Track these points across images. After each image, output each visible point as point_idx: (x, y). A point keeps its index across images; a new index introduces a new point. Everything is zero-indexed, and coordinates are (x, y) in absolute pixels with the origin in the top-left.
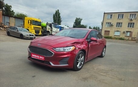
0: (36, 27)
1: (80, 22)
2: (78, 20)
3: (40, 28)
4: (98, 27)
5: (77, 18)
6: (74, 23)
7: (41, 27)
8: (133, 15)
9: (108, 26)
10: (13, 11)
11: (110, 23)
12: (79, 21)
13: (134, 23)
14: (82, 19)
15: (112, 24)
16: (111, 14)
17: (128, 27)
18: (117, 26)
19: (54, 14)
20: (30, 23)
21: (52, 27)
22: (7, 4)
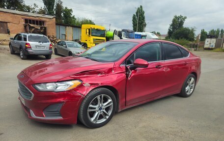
0: (97, 39)
1: (181, 23)
2: (179, 19)
3: (103, 40)
4: (220, 30)
5: (176, 17)
6: (171, 26)
7: (105, 38)
10: (73, 17)
14: (186, 18)
19: (134, 15)
20: (88, 34)
21: (122, 37)
22: (66, 8)
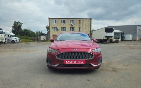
1: (20, 27)
6: (13, 27)
8: (72, 21)
9: (55, 31)
11: (56, 27)
12: (18, 25)
13: (74, 28)
14: (22, 23)
15: (58, 29)
16: (55, 19)
17: (71, 31)
18: (62, 31)
